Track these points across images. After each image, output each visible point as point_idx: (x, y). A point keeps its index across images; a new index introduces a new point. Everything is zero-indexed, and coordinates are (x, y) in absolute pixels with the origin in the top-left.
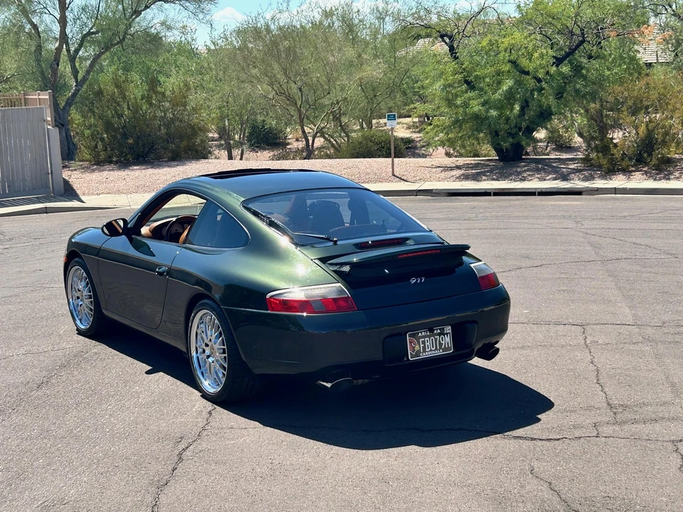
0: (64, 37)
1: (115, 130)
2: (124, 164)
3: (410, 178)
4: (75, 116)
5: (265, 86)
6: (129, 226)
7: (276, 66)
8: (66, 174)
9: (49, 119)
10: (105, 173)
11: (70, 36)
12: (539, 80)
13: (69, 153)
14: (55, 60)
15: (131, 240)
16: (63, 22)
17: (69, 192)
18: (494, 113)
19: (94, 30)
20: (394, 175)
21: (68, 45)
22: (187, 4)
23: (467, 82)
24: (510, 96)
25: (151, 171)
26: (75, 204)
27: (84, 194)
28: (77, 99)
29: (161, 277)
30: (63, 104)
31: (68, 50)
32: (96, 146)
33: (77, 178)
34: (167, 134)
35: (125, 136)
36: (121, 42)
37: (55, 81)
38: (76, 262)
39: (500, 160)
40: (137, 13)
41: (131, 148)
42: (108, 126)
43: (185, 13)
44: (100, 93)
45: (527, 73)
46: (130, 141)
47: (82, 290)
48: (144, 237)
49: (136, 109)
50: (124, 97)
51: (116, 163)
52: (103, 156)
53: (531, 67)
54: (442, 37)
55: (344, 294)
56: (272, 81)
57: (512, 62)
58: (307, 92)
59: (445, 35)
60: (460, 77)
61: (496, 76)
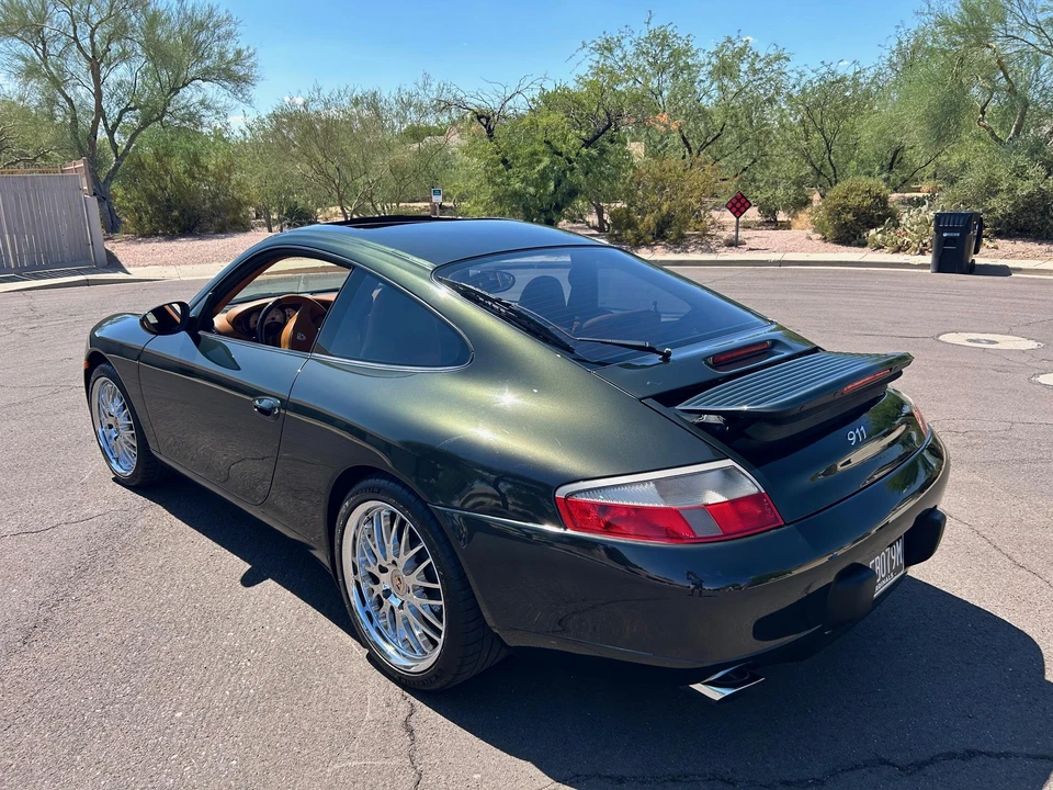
0: (100, 112)
1: (159, 203)
2: (171, 237)
4: (116, 189)
5: (304, 165)
6: (192, 314)
7: (315, 147)
8: (108, 246)
9: (86, 188)
10: (151, 245)
11: (107, 110)
12: (570, 162)
13: (112, 226)
14: (92, 133)
15: (197, 340)
16: (98, 95)
17: (113, 263)
18: (532, 190)
19: (132, 105)
21: (105, 119)
22: (226, 83)
23: (505, 162)
24: (544, 175)
25: (198, 243)
26: (120, 275)
27: (129, 266)
28: (119, 173)
29: (268, 418)
30: (104, 177)
31: (106, 125)
32: (140, 218)
33: (121, 249)
34: (212, 207)
35: (170, 209)
36: (160, 118)
37: (93, 154)
38: (103, 370)
40: (176, 90)
41: (176, 221)
42: (152, 199)
43: (222, 91)
44: (140, 165)
45: (560, 154)
46: (176, 213)
47: (116, 415)
48: (219, 333)
49: (178, 183)
50: (167, 172)
51: (163, 235)
52: (148, 228)
53: (564, 148)
54: (479, 118)
55: (749, 486)
56: (311, 160)
57: (548, 143)
58: (344, 171)
59: (483, 117)
60: (499, 157)
61: (533, 155)
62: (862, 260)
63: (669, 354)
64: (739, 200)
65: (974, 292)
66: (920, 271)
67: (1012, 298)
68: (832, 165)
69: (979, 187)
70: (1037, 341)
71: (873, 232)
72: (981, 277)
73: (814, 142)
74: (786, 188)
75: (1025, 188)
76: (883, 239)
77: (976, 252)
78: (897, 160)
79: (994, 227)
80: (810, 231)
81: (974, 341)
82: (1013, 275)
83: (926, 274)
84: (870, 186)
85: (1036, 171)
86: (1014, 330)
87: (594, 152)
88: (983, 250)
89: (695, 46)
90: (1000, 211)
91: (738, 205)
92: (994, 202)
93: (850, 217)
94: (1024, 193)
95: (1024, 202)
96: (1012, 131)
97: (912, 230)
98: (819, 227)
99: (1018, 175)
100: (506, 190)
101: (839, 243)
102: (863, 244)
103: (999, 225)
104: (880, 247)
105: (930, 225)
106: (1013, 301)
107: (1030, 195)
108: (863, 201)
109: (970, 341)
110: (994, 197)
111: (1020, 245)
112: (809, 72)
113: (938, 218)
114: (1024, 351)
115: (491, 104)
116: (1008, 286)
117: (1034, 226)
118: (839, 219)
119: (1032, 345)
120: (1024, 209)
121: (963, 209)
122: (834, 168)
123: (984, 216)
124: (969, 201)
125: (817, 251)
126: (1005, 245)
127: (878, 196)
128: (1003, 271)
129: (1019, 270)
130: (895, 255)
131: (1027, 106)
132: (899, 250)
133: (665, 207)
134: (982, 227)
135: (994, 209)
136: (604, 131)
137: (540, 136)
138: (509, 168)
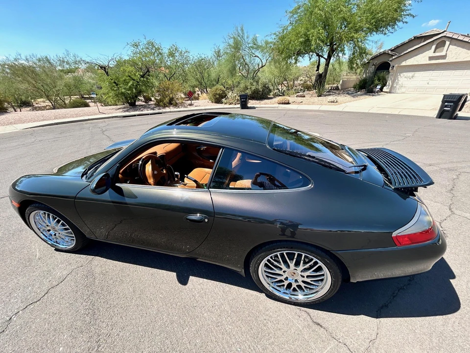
3: (106, 113)
12: (138, 82)
20: (99, 112)
23: (115, 83)
39: (129, 106)
45: (134, 80)
53: (135, 78)
54: (101, 67)
56: (29, 83)
57: (129, 76)
58: (45, 87)
59: (103, 68)
60: (113, 81)
61: (125, 80)
66: (238, 109)
69: (243, 88)
71: (223, 100)
72: (251, 110)
75: (253, 88)
76: (226, 101)
80: (208, 100)
82: (256, 109)
85: (254, 84)
87: (145, 79)
88: (249, 103)
89: (162, 47)
90: (249, 94)
91: (190, 94)
92: (247, 91)
93: (218, 96)
95: (253, 91)
97: (232, 99)
98: (210, 99)
99: (251, 85)
100: (119, 92)
102: (222, 103)
104: (226, 104)
108: (220, 92)
112: (195, 56)
113: (240, 96)
115: (104, 62)
118: (215, 97)
120: (253, 93)
123: (246, 95)
125: (212, 106)
126: (254, 101)
127: (223, 91)
128: (254, 108)
129: (257, 107)
132: (230, 104)
133: (171, 95)
136: (147, 73)
137: (127, 74)
138: (117, 85)
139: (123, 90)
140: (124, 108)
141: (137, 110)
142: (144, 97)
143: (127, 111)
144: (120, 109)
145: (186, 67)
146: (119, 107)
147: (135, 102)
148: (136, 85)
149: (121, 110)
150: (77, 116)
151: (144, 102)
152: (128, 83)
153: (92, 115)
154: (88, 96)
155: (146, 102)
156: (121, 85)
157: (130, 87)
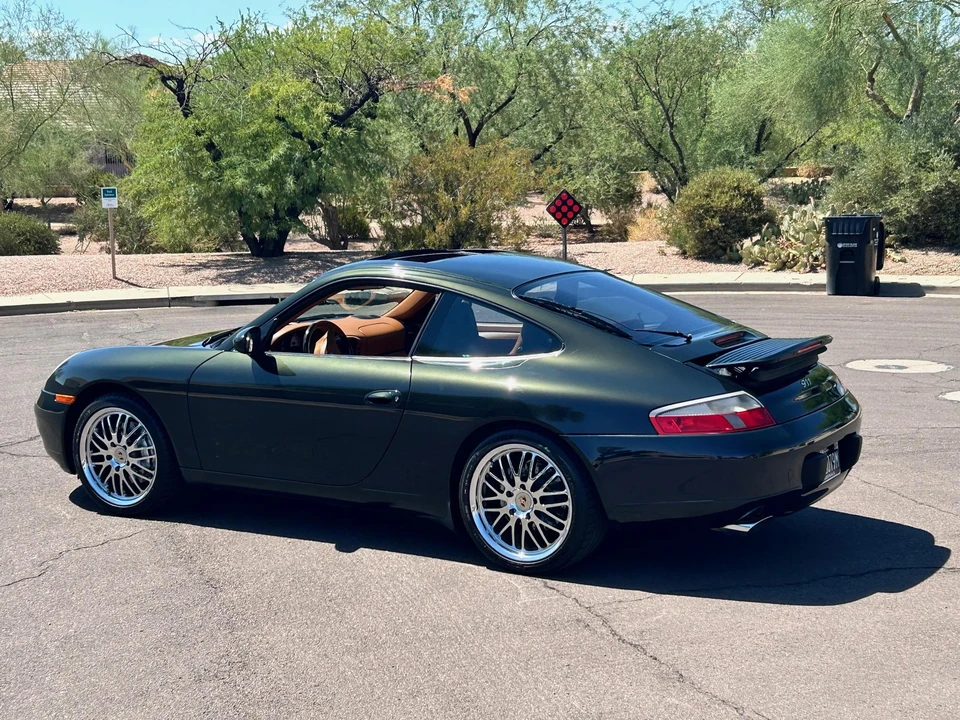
3: (140, 283)
12: (314, 146)
20: (116, 278)
39: (253, 255)
45: (299, 135)
53: (305, 127)
54: (164, 80)
55: (756, 404)
57: (281, 119)
59: (171, 77)
60: (203, 138)
61: (256, 136)
62: (738, 281)
63: (690, 337)
64: (564, 203)
65: (881, 317)
66: (814, 293)
67: (923, 322)
68: (676, 144)
69: (876, 180)
70: (947, 364)
71: (747, 243)
72: (888, 299)
73: (647, 110)
74: (601, 174)
75: (931, 182)
76: (761, 252)
77: (880, 267)
78: (765, 136)
79: (899, 233)
80: (663, 244)
81: (883, 367)
82: (927, 295)
83: (821, 298)
84: (739, 180)
85: (941, 159)
86: (924, 355)
87: (350, 132)
88: (887, 264)
90: (904, 213)
91: (564, 209)
92: (896, 201)
93: (716, 222)
94: (931, 189)
95: (932, 201)
96: (910, 106)
97: (797, 240)
98: (675, 238)
99: (920, 165)
100: (219, 188)
101: (704, 259)
102: (736, 260)
103: (905, 231)
104: (758, 264)
105: (819, 232)
106: (924, 325)
107: (938, 191)
108: (731, 200)
109: (879, 367)
110: (896, 193)
111: (933, 257)
112: (634, 12)
113: (829, 223)
114: (933, 374)
116: (920, 309)
117: (947, 231)
118: (702, 226)
119: (943, 368)
120: (933, 210)
121: (858, 212)
122: (679, 149)
123: (885, 220)
124: (865, 199)
125: (677, 271)
126: (914, 256)
127: (749, 194)
128: (914, 291)
129: (932, 289)
130: (780, 273)
131: (923, 74)
132: (783, 266)
133: (464, 212)
134: (883, 234)
135: (895, 211)
136: (362, 102)
137: (272, 110)
138: (217, 157)
139: (239, 182)
140: (227, 264)
141: (282, 278)
142: (330, 216)
143: (240, 278)
144: (204, 266)
145: (579, 69)
146: (201, 257)
147: (283, 237)
148: (304, 161)
149: (212, 273)
150: (20, 287)
151: (322, 241)
152: (267, 148)
153: (81, 288)
154: (35, 202)
155: (333, 244)
156: (235, 158)
157: (275, 169)
